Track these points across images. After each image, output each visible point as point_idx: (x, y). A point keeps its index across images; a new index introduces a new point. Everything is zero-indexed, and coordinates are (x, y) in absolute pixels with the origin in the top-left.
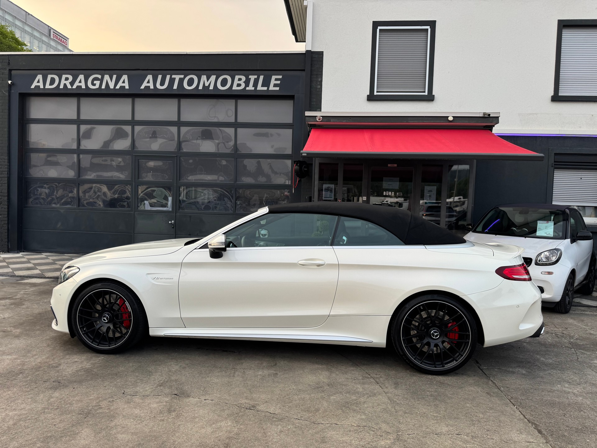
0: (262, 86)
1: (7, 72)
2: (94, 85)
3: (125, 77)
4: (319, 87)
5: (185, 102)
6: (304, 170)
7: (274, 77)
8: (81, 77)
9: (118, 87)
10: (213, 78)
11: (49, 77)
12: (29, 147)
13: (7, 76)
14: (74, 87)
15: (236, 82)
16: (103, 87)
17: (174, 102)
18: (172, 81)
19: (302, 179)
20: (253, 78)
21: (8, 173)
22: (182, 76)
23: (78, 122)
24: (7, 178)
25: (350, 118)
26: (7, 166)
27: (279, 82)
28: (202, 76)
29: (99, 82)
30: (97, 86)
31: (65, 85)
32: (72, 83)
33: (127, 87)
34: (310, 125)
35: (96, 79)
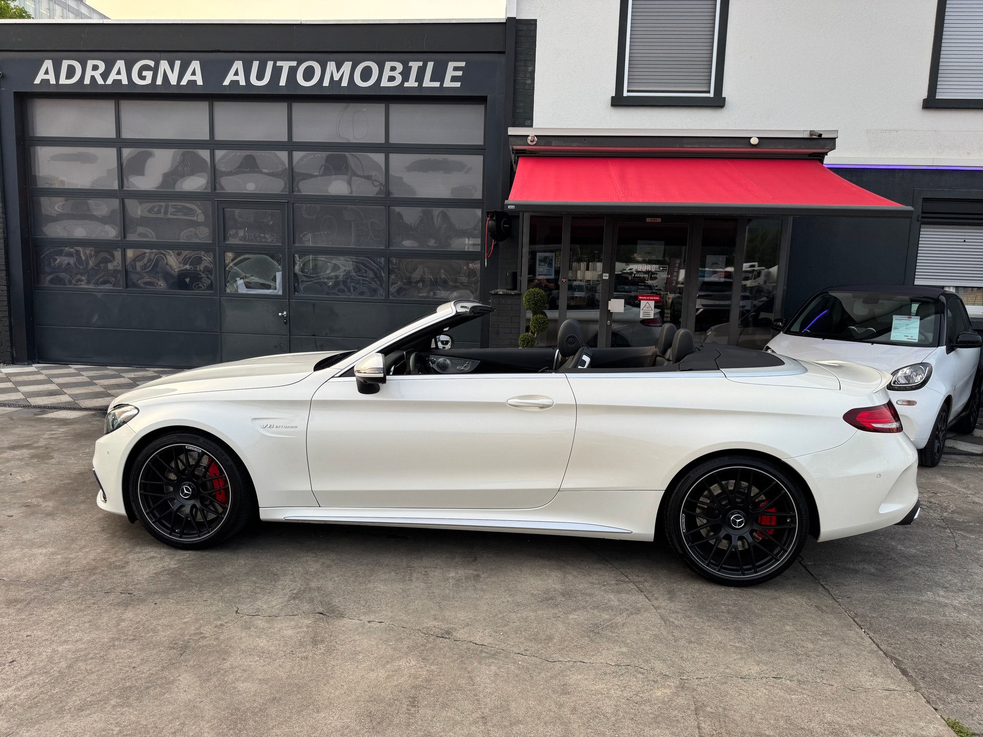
0: (432, 80)
2: (143, 78)
3: (195, 65)
4: (529, 82)
5: (300, 109)
6: (504, 227)
7: (451, 65)
8: (120, 64)
9: (184, 82)
10: (347, 66)
11: (65, 64)
12: (36, 184)
14: (109, 82)
15: (387, 73)
16: (159, 82)
17: (280, 109)
18: (277, 71)
19: (500, 243)
20: (415, 66)
21: (4, 231)
22: (294, 64)
23: (118, 143)
24: (2, 241)
25: (585, 140)
26: (2, 220)
27: (460, 73)
28: (329, 62)
29: (151, 73)
30: (148, 81)
31: (93, 78)
32: (105, 76)
33: (200, 82)
34: (517, 150)
35: (146, 68)
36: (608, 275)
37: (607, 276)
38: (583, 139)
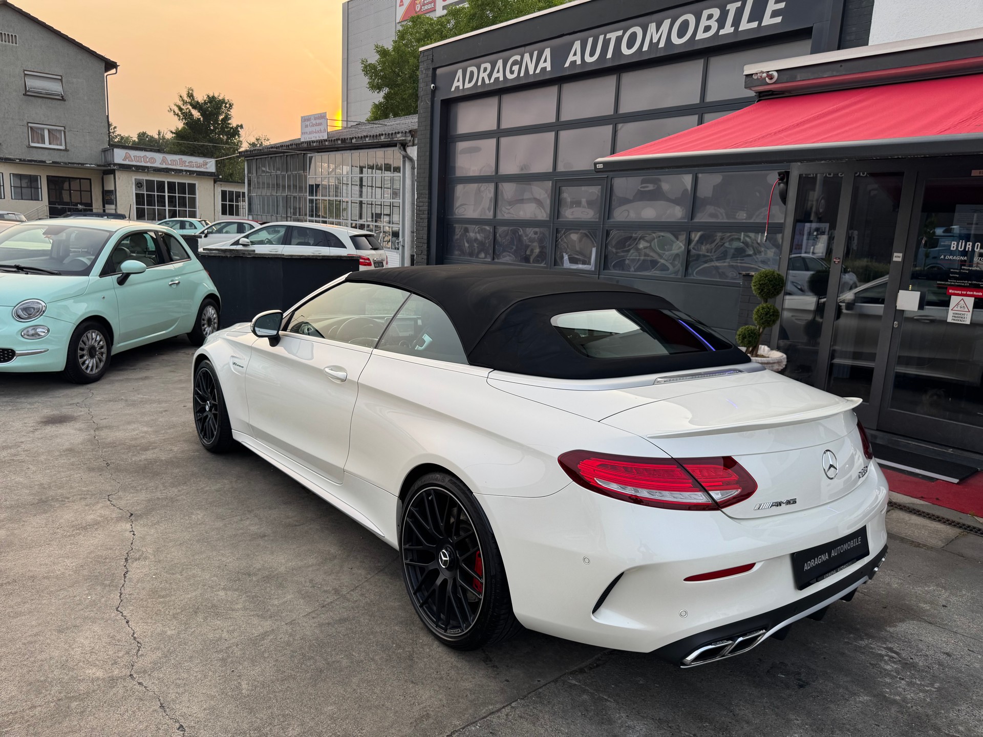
0: (749, 21)
1: (430, 72)
2: (512, 72)
3: (547, 52)
5: (626, 79)
9: (538, 71)
10: (667, 23)
11: (469, 69)
12: (455, 174)
13: (430, 79)
14: (492, 81)
15: (704, 23)
16: (522, 74)
17: (610, 82)
18: (606, 43)
20: (733, 8)
21: (428, 213)
22: (620, 33)
23: (498, 133)
24: (427, 220)
25: (841, 66)
26: (427, 204)
27: (782, 5)
28: (650, 25)
29: (518, 66)
30: (515, 75)
31: (483, 78)
32: (490, 76)
35: (515, 63)
36: (901, 255)
37: (899, 257)
38: (839, 65)
